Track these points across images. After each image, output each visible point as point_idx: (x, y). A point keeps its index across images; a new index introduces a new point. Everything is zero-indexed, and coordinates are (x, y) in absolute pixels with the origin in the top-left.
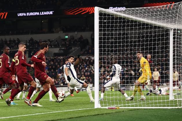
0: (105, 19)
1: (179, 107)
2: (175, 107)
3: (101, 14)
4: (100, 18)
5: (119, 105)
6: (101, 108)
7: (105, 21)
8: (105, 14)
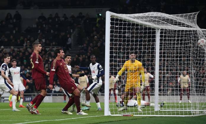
0: (117, 24)
1: (193, 116)
2: (189, 115)
3: (112, 19)
4: (112, 23)
5: (130, 113)
6: (112, 115)
7: (117, 26)
8: (117, 20)
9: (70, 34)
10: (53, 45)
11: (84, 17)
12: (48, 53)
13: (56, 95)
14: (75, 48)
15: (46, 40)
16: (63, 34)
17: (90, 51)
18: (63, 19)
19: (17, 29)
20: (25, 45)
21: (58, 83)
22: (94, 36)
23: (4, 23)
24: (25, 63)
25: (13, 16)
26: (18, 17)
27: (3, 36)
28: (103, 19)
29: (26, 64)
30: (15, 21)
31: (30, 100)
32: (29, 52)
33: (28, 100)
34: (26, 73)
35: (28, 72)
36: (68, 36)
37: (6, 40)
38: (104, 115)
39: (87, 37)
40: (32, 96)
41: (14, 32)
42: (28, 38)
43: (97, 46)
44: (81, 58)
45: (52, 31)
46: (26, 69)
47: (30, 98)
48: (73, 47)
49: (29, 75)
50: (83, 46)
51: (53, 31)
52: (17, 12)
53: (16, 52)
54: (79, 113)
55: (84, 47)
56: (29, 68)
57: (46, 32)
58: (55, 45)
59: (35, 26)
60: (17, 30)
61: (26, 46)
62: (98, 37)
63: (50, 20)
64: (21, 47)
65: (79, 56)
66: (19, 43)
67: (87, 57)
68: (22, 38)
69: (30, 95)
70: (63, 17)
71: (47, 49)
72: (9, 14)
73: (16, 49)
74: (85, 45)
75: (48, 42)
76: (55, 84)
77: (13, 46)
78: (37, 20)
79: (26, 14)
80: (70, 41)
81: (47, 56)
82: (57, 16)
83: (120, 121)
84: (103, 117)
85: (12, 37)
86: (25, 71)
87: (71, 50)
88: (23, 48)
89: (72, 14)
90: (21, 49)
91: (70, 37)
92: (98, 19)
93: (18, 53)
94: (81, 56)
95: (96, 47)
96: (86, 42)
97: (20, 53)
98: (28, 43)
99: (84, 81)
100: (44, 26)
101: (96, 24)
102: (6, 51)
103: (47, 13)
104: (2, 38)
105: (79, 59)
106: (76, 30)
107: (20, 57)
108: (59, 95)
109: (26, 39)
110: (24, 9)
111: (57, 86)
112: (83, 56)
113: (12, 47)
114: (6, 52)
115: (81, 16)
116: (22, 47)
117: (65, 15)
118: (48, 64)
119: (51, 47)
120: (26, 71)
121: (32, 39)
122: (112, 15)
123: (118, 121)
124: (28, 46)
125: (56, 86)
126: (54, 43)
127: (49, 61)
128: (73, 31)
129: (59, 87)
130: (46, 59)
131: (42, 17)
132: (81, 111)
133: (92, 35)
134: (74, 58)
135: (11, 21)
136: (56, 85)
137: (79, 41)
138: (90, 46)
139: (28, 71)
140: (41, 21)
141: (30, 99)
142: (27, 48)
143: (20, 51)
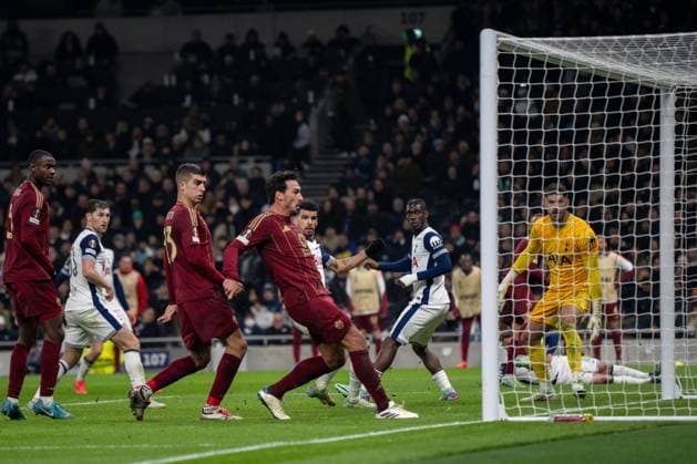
0: (521, 77)
4: (502, 75)
5: (580, 409)
6: (511, 419)
7: (523, 85)
8: (522, 60)
9: (306, 108)
10: (242, 153)
11: (355, 41)
12: (223, 182)
13: (260, 343)
14: (324, 163)
15: (213, 135)
16: (278, 108)
17: (382, 174)
18: (277, 51)
19: (101, 93)
20: (134, 152)
21: (269, 295)
22: (396, 116)
23: (51, 69)
24: (138, 223)
25: (84, 43)
26: (104, 44)
27: (51, 122)
28: (428, 49)
29: (143, 226)
30: (92, 61)
31: (162, 362)
32: (150, 182)
33: (155, 363)
34: (141, 259)
35: (149, 258)
36: (299, 117)
37: (62, 135)
38: (481, 417)
39: (372, 122)
40: (169, 348)
41: (92, 104)
42: (147, 127)
43: (407, 153)
44: (349, 201)
45: (236, 100)
46: (142, 245)
47: (163, 356)
48: (318, 159)
49: (156, 269)
50: (354, 155)
51: (240, 97)
52: (99, 26)
53: (101, 182)
54: (386, 411)
55: (359, 158)
56: (153, 239)
57: (214, 104)
58: (250, 152)
59: (169, 80)
60: (101, 96)
61: (140, 156)
62: (411, 119)
63: (228, 58)
64: (118, 161)
65: (343, 193)
66: (112, 144)
67: (371, 196)
68: (121, 127)
69: (162, 345)
70: (277, 45)
71: (221, 168)
72: (70, 37)
73: (101, 171)
74: (363, 150)
75: (221, 139)
76: (256, 301)
77: (90, 158)
78: (177, 57)
79: (135, 34)
80: (306, 134)
81: (220, 194)
82: (253, 40)
83: (554, 440)
84: (482, 428)
85: (83, 124)
86: (138, 253)
87: (311, 172)
88: (126, 164)
89: (311, 32)
90: (121, 170)
91: (306, 121)
92: (409, 52)
93: (111, 183)
94: (350, 192)
95: (406, 156)
96: (368, 139)
97: (116, 183)
98: (146, 148)
99: (368, 287)
100: (206, 78)
101: (402, 68)
102: (62, 177)
103: (216, 30)
104: (45, 128)
105: (343, 205)
106: (328, 92)
107: (118, 199)
108: (271, 342)
109: (137, 131)
110: (126, 15)
111: (263, 309)
112: (356, 194)
113: (86, 163)
114: (63, 182)
115: (343, 40)
116: (124, 161)
117: (283, 36)
118: (228, 224)
119: (234, 160)
120: (143, 251)
121: (162, 130)
122: (503, 44)
123: (545, 441)
124: (147, 159)
125: (258, 310)
126: (245, 145)
127: (229, 213)
128: (317, 97)
129: (270, 309)
130: (220, 204)
131: (196, 47)
132: (391, 404)
133: (388, 111)
134: (323, 203)
135: (79, 63)
136: (257, 305)
137: (341, 134)
138: (384, 155)
139: (150, 252)
140: (192, 59)
141: (160, 359)
142: (142, 166)
143: (117, 178)
